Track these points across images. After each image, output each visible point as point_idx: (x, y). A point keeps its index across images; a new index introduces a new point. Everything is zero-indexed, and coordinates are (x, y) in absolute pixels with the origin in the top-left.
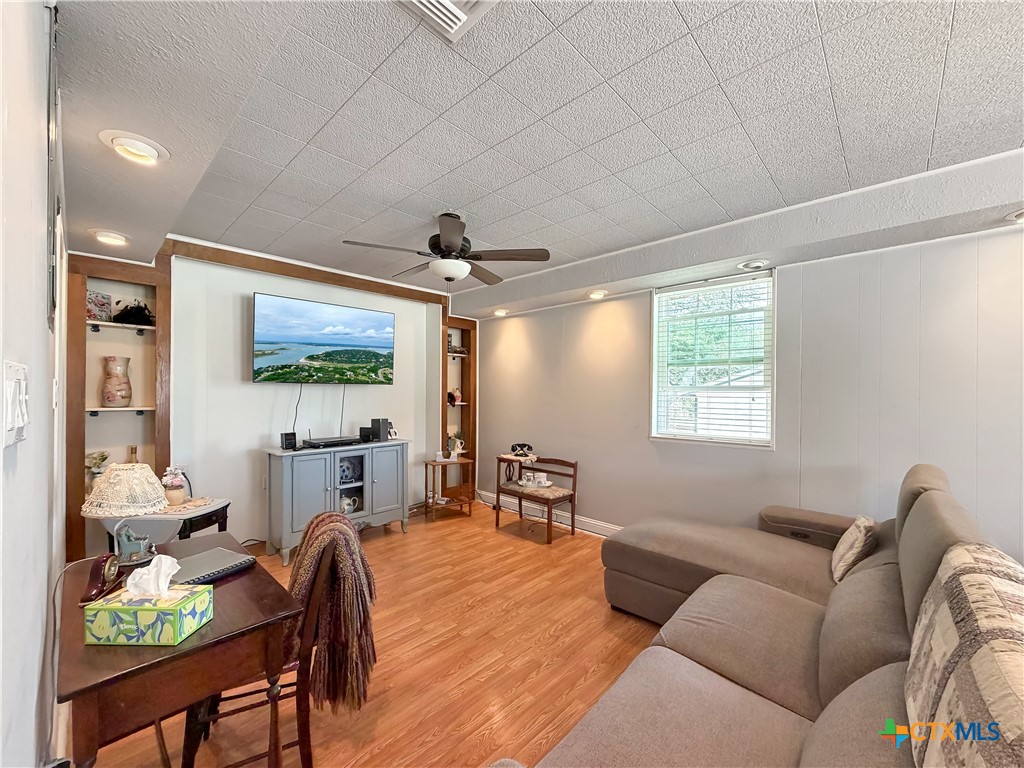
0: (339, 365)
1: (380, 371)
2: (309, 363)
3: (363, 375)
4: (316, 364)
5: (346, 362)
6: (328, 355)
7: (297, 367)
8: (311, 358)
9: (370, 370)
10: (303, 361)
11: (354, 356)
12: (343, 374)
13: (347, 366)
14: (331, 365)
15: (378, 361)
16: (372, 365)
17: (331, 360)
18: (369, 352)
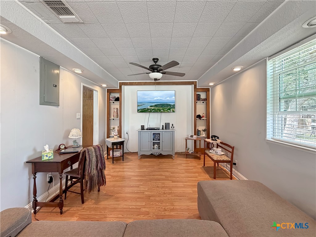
0: (159, 108)
1: (171, 110)
2: (150, 108)
3: (166, 111)
4: (152, 108)
5: (161, 107)
6: (156, 105)
7: (148, 109)
8: (151, 106)
9: (168, 109)
10: (149, 107)
11: (163, 106)
12: (160, 110)
13: (161, 108)
14: (157, 108)
15: (170, 106)
16: (169, 108)
17: (157, 107)
18: (168, 104)
